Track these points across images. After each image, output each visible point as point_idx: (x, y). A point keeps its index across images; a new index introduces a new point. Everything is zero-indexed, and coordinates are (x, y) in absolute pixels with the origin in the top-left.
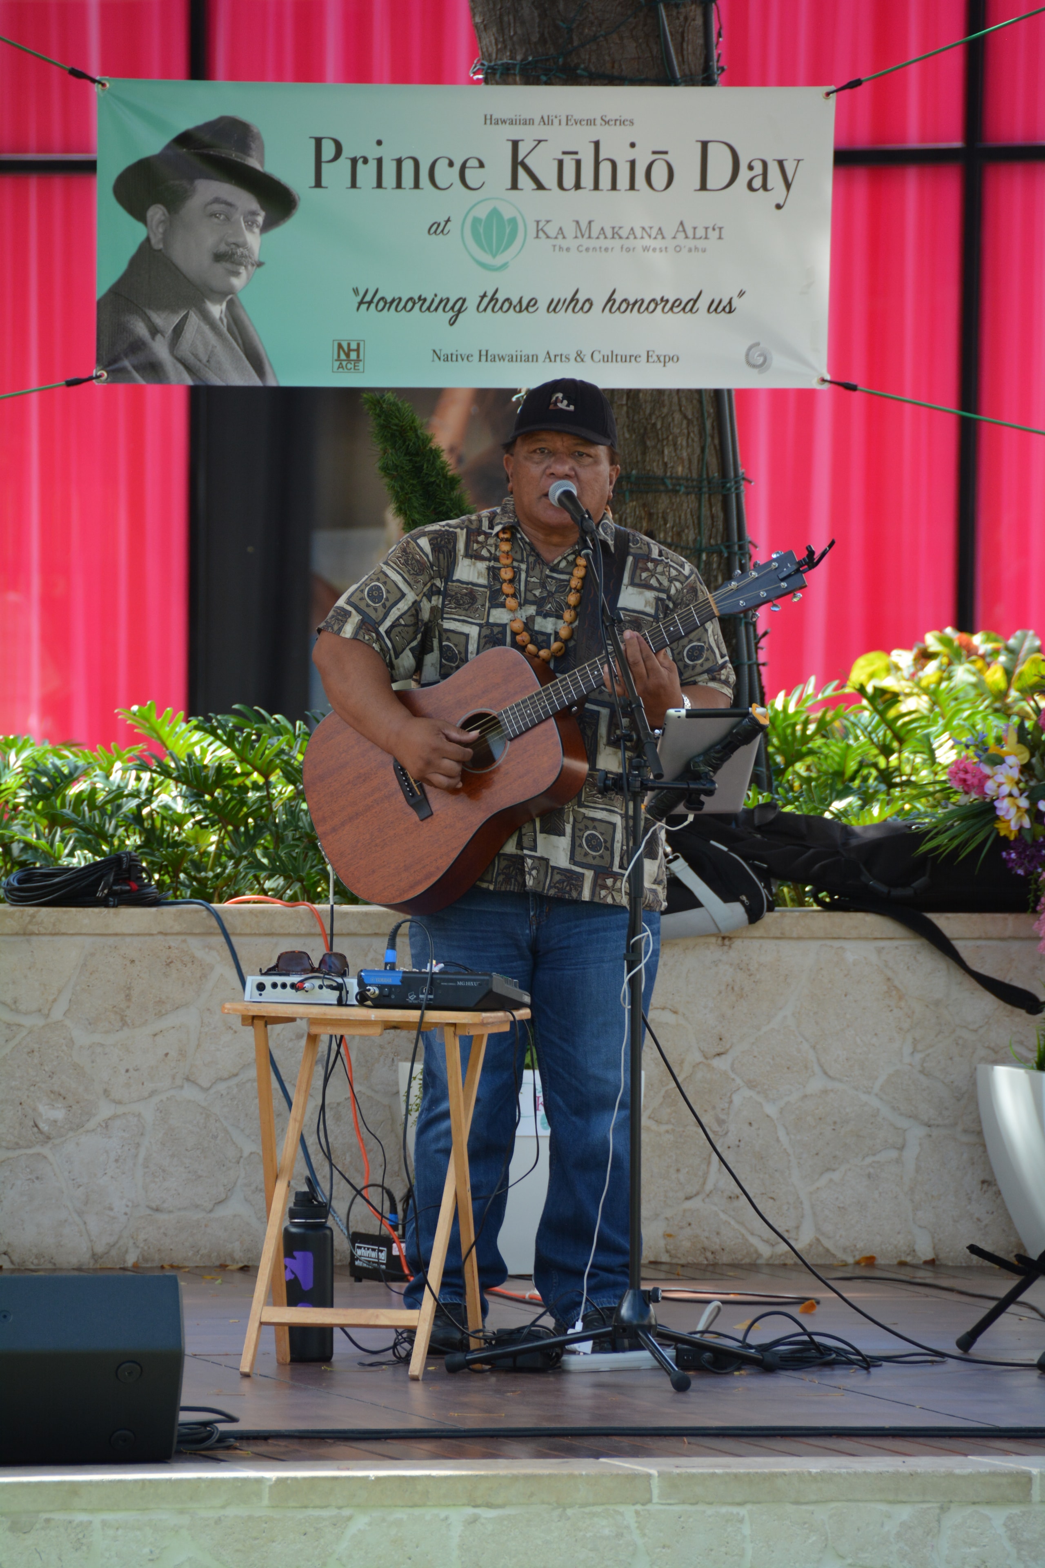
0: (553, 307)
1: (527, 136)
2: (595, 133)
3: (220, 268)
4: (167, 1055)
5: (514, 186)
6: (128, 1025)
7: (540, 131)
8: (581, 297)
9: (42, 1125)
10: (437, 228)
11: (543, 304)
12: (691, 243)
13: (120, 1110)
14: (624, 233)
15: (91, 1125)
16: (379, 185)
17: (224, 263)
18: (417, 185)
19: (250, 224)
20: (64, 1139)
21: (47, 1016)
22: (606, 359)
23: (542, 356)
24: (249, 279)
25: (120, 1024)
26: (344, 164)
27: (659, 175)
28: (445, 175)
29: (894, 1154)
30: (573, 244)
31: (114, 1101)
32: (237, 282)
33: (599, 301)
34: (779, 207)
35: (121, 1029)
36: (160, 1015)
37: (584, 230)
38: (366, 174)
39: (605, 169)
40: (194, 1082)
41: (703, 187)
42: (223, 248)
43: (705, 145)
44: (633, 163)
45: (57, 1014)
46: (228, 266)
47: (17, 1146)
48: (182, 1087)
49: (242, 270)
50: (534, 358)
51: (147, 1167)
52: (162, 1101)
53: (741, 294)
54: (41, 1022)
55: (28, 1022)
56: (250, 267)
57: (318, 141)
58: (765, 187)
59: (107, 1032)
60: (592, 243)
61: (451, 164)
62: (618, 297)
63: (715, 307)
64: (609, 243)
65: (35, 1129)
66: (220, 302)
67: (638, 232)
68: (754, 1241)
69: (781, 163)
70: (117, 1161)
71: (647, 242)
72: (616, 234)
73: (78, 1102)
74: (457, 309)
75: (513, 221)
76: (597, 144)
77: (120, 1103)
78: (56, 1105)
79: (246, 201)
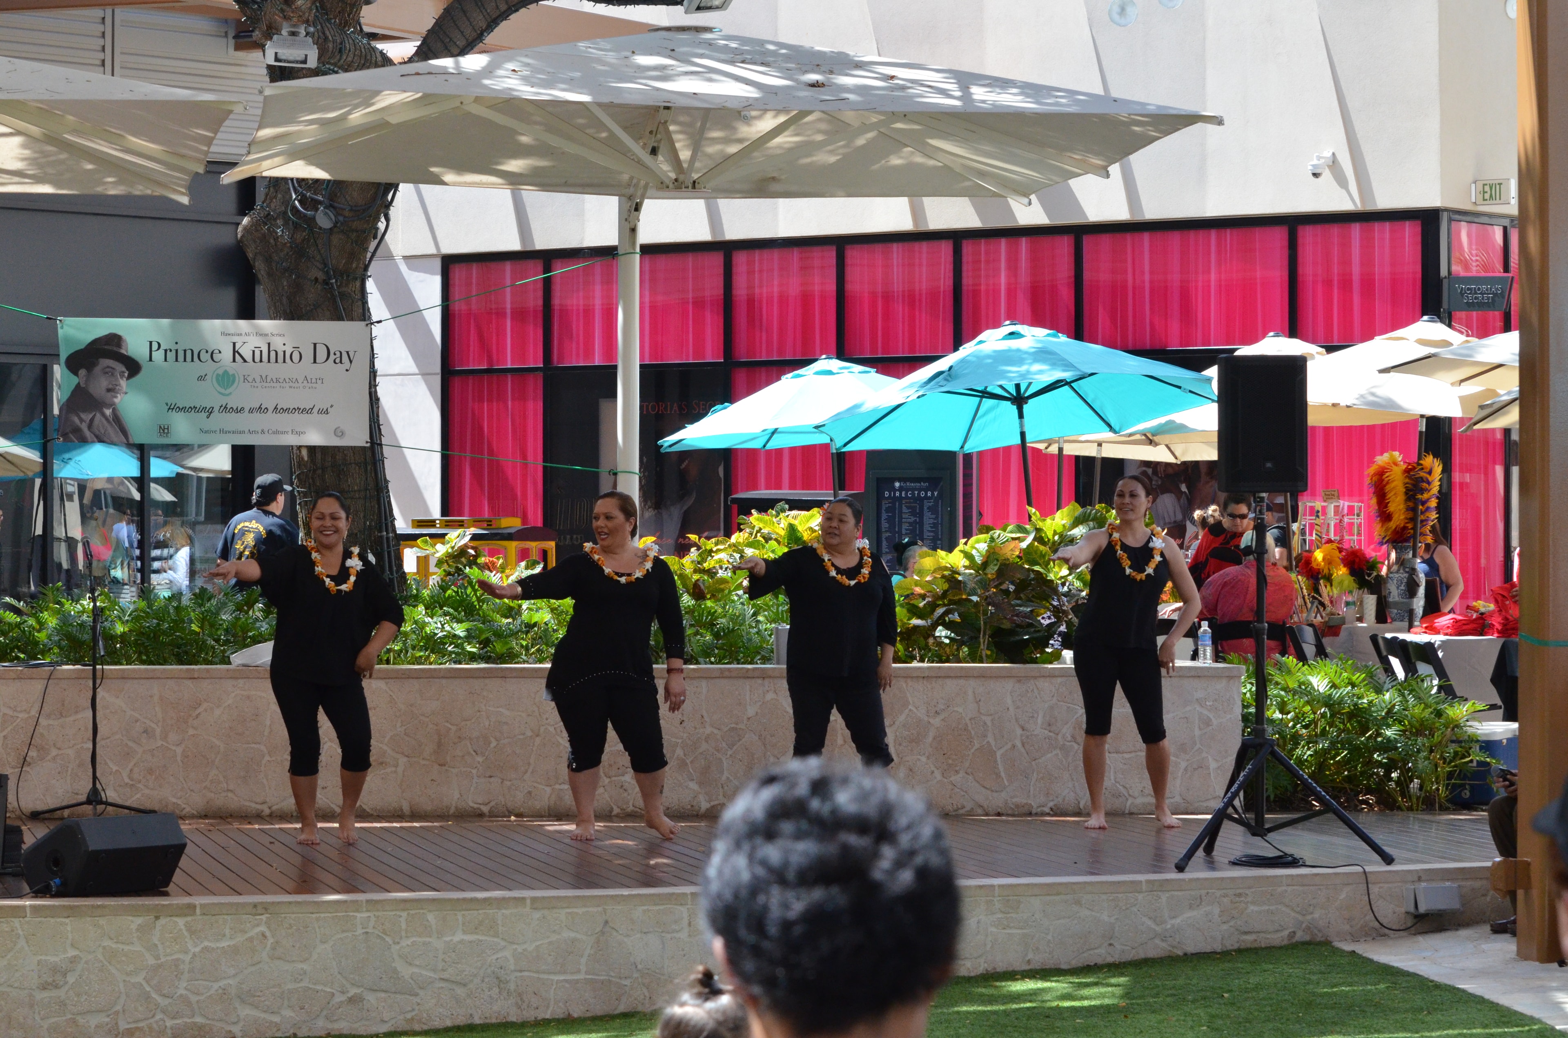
0: (251, 411)
1: (239, 341)
2: (268, 339)
3: (109, 394)
5: (234, 361)
7: (246, 339)
8: (263, 407)
10: (201, 378)
11: (247, 410)
12: (310, 385)
13: (60, 752)
14: (281, 381)
15: (49, 757)
16: (177, 360)
18: (192, 361)
19: (122, 376)
21: (29, 713)
22: (274, 433)
23: (247, 431)
24: (122, 399)
26: (162, 352)
27: (296, 357)
28: (204, 356)
29: (394, 769)
30: (259, 385)
32: (116, 400)
33: (271, 409)
34: (347, 370)
36: (76, 712)
37: (264, 379)
38: (171, 356)
39: (273, 354)
41: (315, 362)
42: (110, 386)
43: (315, 345)
44: (284, 352)
46: (112, 393)
49: (118, 395)
50: (244, 432)
53: (332, 406)
55: (21, 715)
56: (122, 394)
57: (151, 343)
58: (341, 362)
60: (267, 385)
61: (207, 352)
62: (279, 407)
63: (320, 412)
64: (275, 385)
66: (108, 408)
67: (287, 380)
68: (332, 806)
69: (348, 353)
71: (291, 384)
72: (277, 381)
74: (210, 412)
75: (234, 375)
76: (269, 344)
77: (59, 749)
79: (120, 367)
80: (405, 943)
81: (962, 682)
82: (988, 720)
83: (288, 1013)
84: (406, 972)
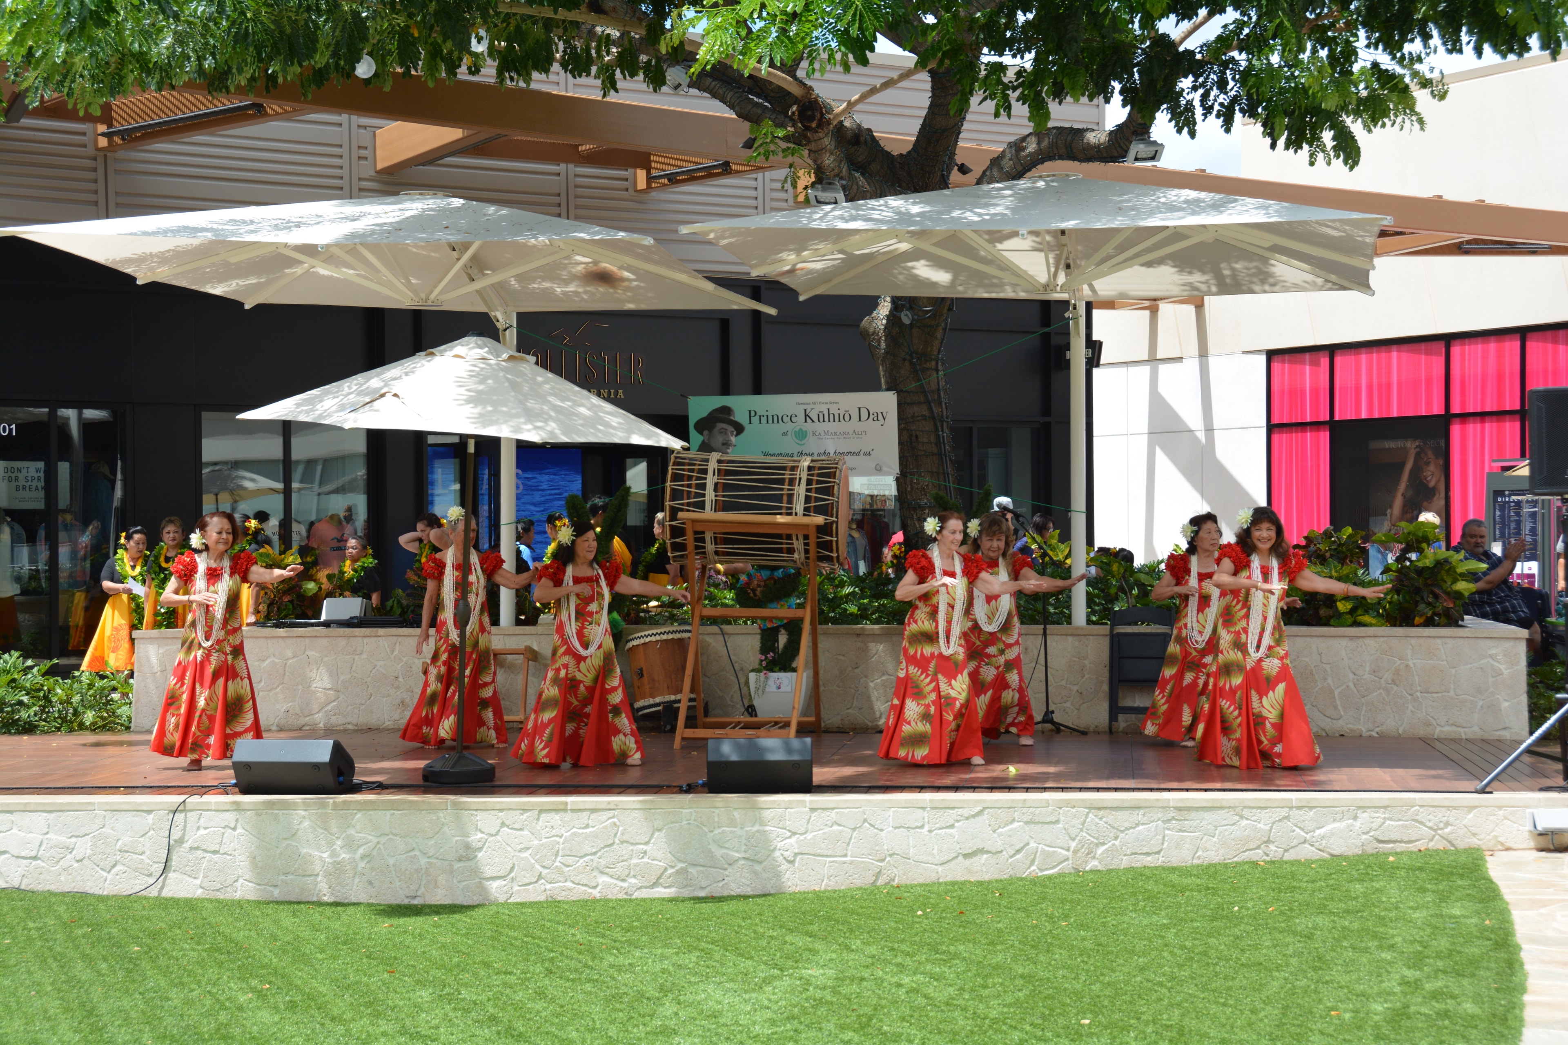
0: (818, 455)
1: (809, 408)
2: (828, 406)
3: (724, 447)
5: (806, 422)
7: (812, 406)
8: (827, 452)
10: (784, 434)
11: (815, 454)
16: (768, 423)
18: (778, 423)
19: (732, 435)
24: (732, 449)
26: (757, 417)
27: (847, 418)
28: (786, 419)
30: (823, 437)
32: (729, 451)
33: (832, 453)
34: (882, 426)
37: (826, 433)
38: (764, 420)
39: (832, 416)
41: (860, 420)
42: (725, 439)
43: (859, 409)
44: (839, 415)
49: (728, 445)
53: (873, 450)
56: (733, 444)
57: (750, 412)
58: (878, 420)
60: (829, 437)
61: (787, 416)
62: (837, 452)
63: (865, 454)
64: (834, 437)
69: (882, 413)
72: (835, 434)
75: (806, 431)
76: (828, 409)
79: (730, 429)
80: (717, 831)
81: (1308, 639)
82: (1328, 667)
83: (633, 881)
84: (718, 852)
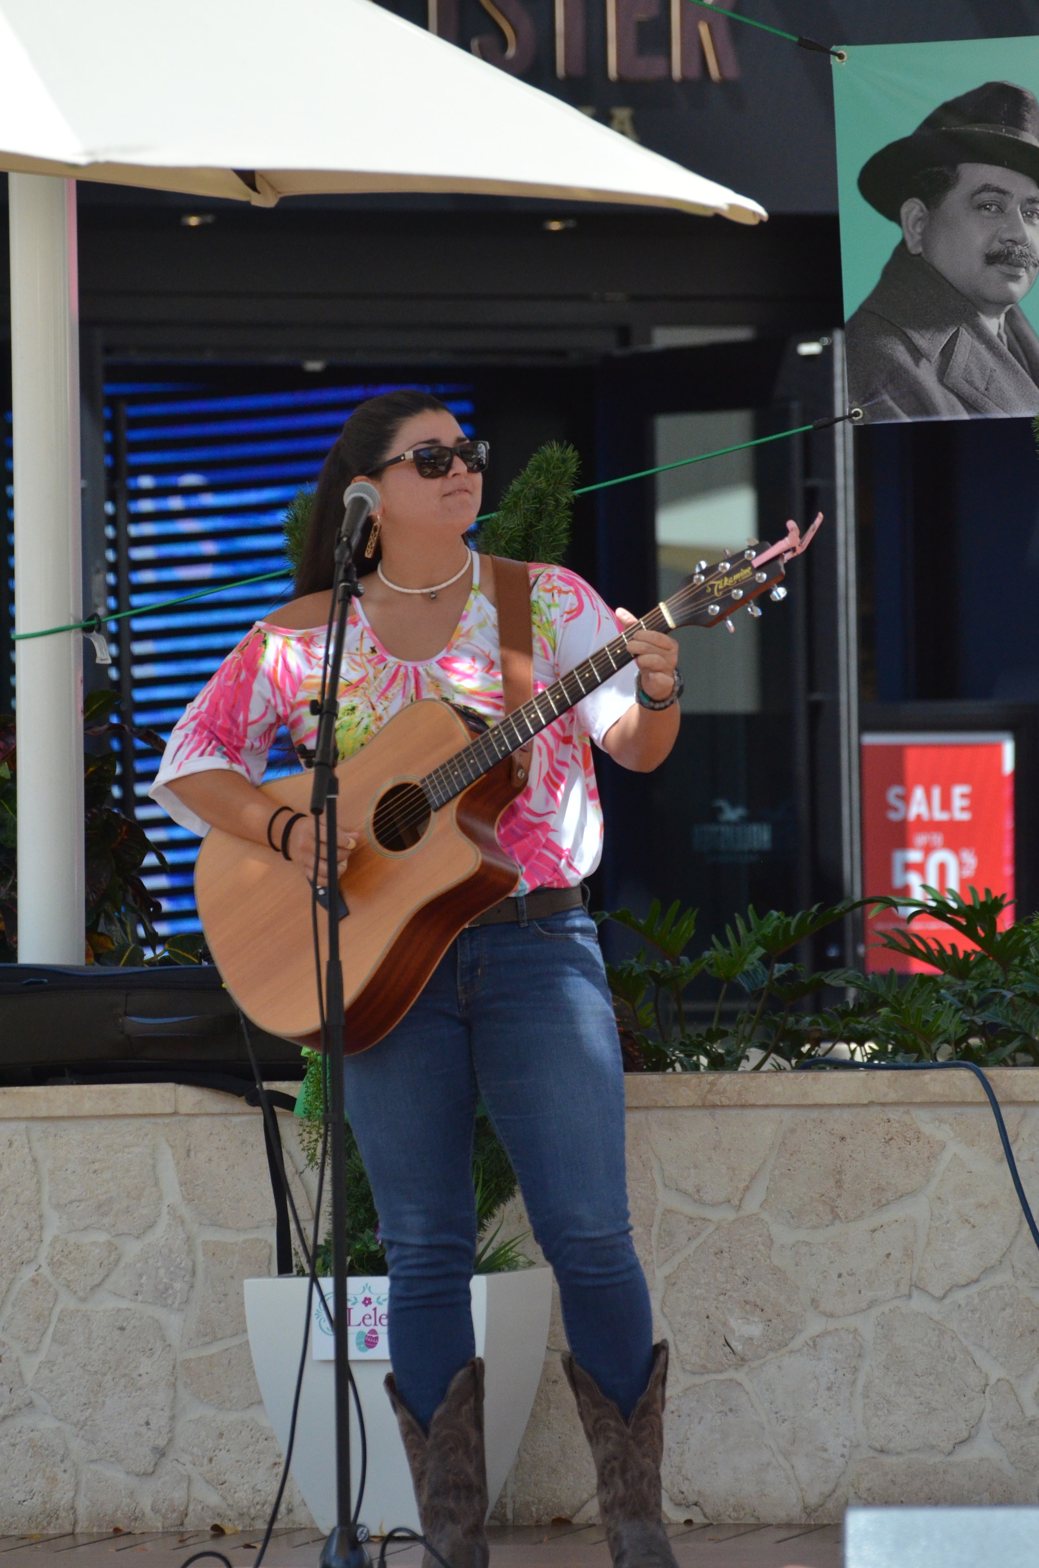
3: (994, 272)
4: (888, 1255)
6: (840, 1218)
9: (734, 1344)
13: (832, 1325)
15: (797, 1343)
17: (999, 266)
19: (1030, 209)
20: (762, 1361)
21: (739, 1207)
24: (1031, 284)
25: (831, 1217)
31: (824, 1314)
32: (1016, 289)
35: (832, 1224)
36: (880, 1206)
40: (924, 1290)
42: (996, 247)
45: (752, 1205)
46: (1005, 268)
47: (704, 1370)
48: (910, 1296)
49: (1022, 272)
51: (868, 1397)
52: (883, 1313)
54: (731, 1216)
55: (715, 1215)
56: (1031, 268)
59: (814, 1227)
65: (727, 1349)
70: (829, 1389)
73: (778, 1315)
77: (831, 1315)
78: (751, 1319)
79: (1019, 183)
